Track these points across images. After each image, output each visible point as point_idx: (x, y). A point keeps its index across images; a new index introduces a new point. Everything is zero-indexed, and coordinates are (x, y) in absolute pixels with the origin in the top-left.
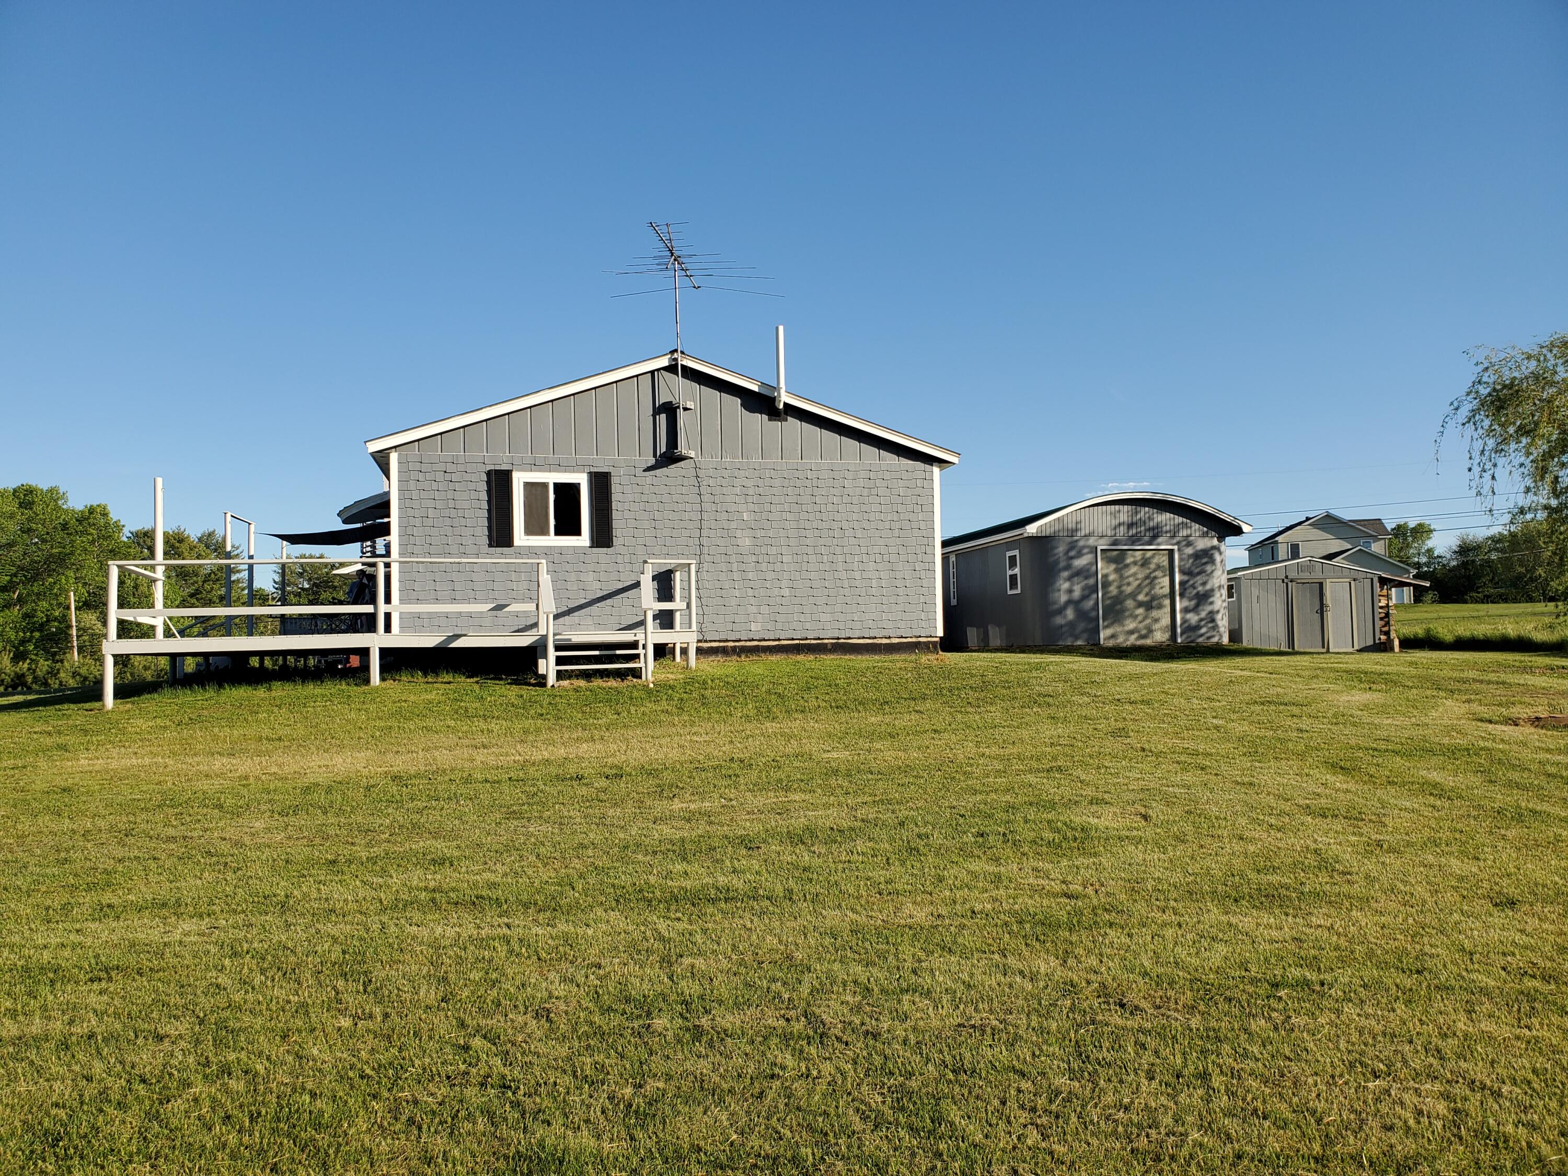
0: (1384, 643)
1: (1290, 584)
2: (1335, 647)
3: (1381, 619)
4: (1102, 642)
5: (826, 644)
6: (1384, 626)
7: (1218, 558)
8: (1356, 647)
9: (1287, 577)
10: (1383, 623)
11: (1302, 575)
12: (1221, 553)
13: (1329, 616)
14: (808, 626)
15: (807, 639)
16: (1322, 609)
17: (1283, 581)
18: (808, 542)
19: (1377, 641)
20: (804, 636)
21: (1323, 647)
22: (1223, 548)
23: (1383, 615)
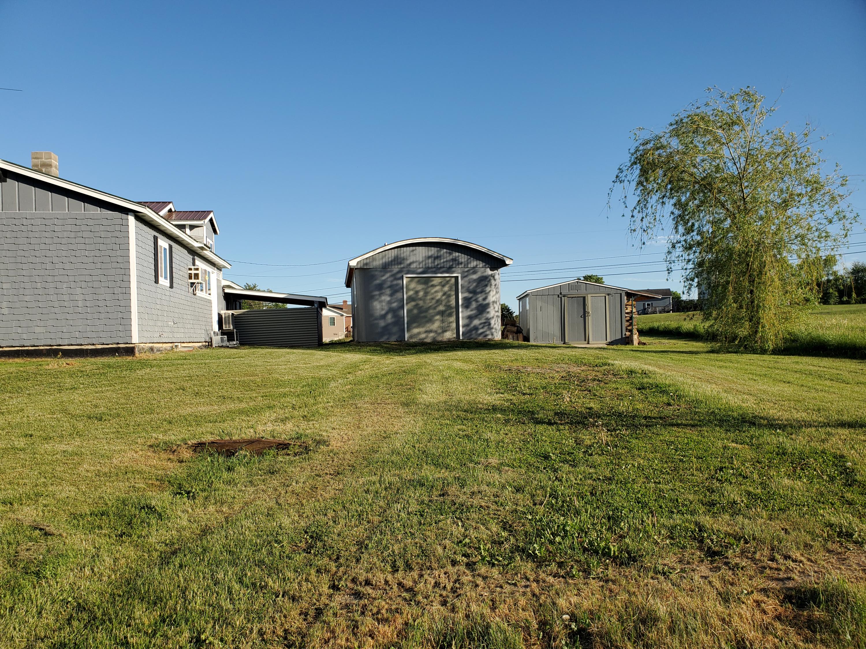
0: (628, 337)
1: (563, 298)
2: (593, 340)
3: (627, 321)
4: (406, 340)
5: (42, 350)
6: (629, 326)
7: (493, 282)
8: (609, 340)
9: (561, 293)
10: (628, 323)
11: (572, 292)
12: (495, 280)
13: (590, 320)
14: (25, 336)
15: (24, 346)
16: (585, 315)
17: (558, 297)
18: (24, 273)
19: (624, 336)
20: (22, 344)
21: (585, 340)
22: (497, 277)
23: (628, 318)
